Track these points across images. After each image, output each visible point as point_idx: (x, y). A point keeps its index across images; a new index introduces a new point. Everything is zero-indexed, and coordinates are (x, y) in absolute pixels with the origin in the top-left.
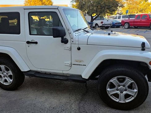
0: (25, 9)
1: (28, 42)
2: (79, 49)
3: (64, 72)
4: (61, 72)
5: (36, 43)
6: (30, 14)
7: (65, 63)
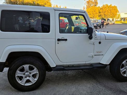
0: (55, 10)
1: (59, 40)
2: (100, 43)
3: (87, 63)
4: (84, 63)
5: (66, 40)
6: (61, 15)
7: (89, 55)
